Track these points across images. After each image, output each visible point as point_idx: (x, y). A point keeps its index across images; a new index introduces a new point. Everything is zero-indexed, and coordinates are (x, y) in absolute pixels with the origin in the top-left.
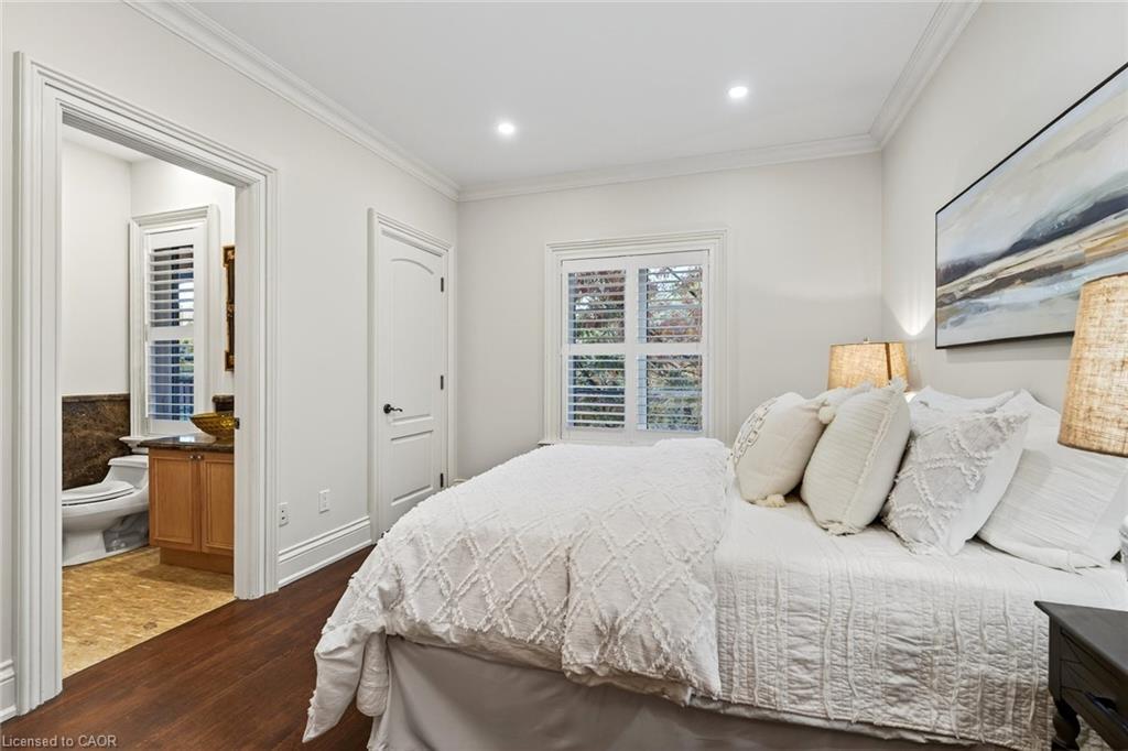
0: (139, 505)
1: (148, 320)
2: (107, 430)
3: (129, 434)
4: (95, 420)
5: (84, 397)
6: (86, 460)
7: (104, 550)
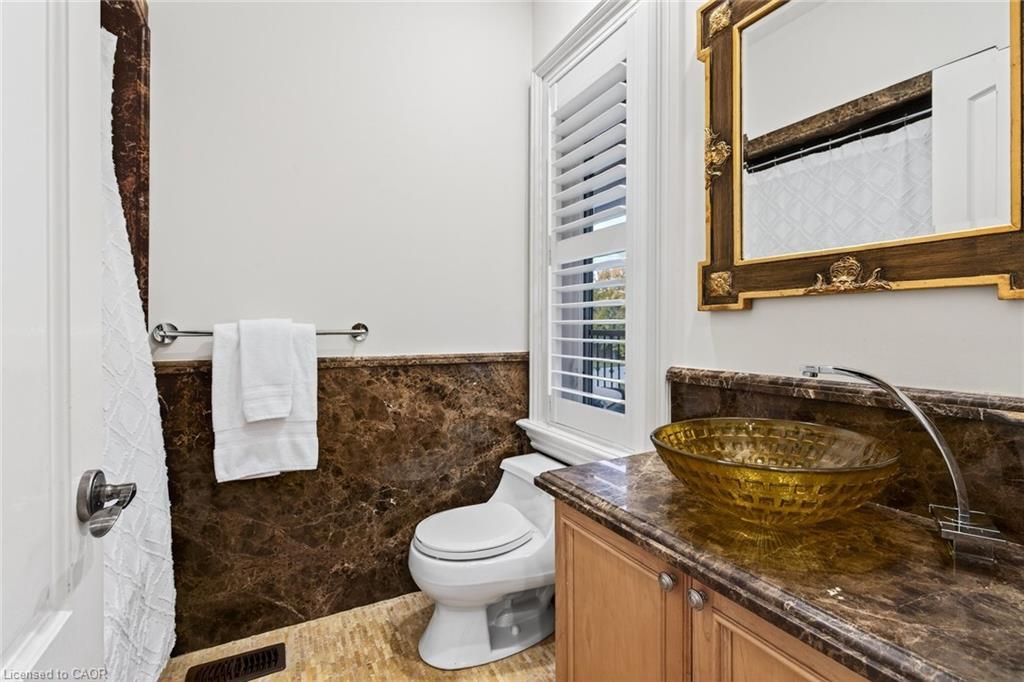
0: (538, 576)
1: (552, 227)
2: (502, 407)
3: (527, 416)
4: (488, 393)
5: (474, 356)
6: (476, 453)
7: (487, 646)
